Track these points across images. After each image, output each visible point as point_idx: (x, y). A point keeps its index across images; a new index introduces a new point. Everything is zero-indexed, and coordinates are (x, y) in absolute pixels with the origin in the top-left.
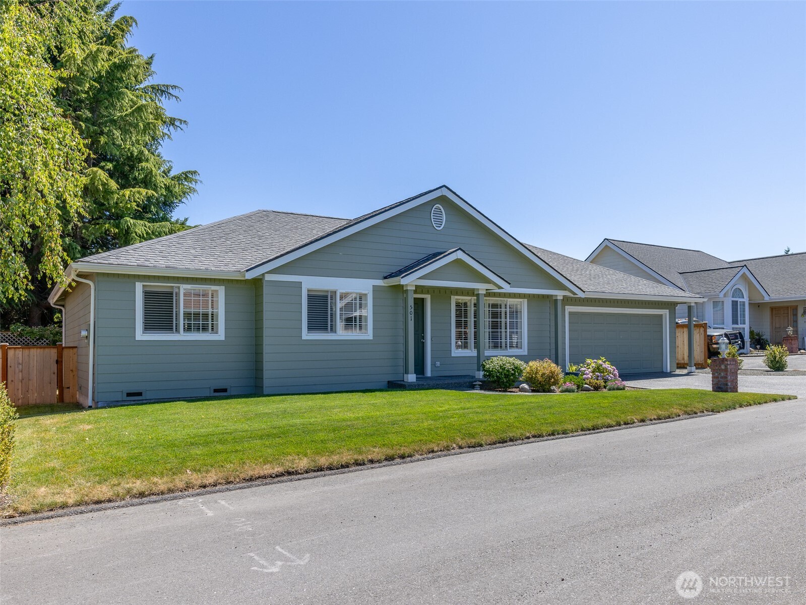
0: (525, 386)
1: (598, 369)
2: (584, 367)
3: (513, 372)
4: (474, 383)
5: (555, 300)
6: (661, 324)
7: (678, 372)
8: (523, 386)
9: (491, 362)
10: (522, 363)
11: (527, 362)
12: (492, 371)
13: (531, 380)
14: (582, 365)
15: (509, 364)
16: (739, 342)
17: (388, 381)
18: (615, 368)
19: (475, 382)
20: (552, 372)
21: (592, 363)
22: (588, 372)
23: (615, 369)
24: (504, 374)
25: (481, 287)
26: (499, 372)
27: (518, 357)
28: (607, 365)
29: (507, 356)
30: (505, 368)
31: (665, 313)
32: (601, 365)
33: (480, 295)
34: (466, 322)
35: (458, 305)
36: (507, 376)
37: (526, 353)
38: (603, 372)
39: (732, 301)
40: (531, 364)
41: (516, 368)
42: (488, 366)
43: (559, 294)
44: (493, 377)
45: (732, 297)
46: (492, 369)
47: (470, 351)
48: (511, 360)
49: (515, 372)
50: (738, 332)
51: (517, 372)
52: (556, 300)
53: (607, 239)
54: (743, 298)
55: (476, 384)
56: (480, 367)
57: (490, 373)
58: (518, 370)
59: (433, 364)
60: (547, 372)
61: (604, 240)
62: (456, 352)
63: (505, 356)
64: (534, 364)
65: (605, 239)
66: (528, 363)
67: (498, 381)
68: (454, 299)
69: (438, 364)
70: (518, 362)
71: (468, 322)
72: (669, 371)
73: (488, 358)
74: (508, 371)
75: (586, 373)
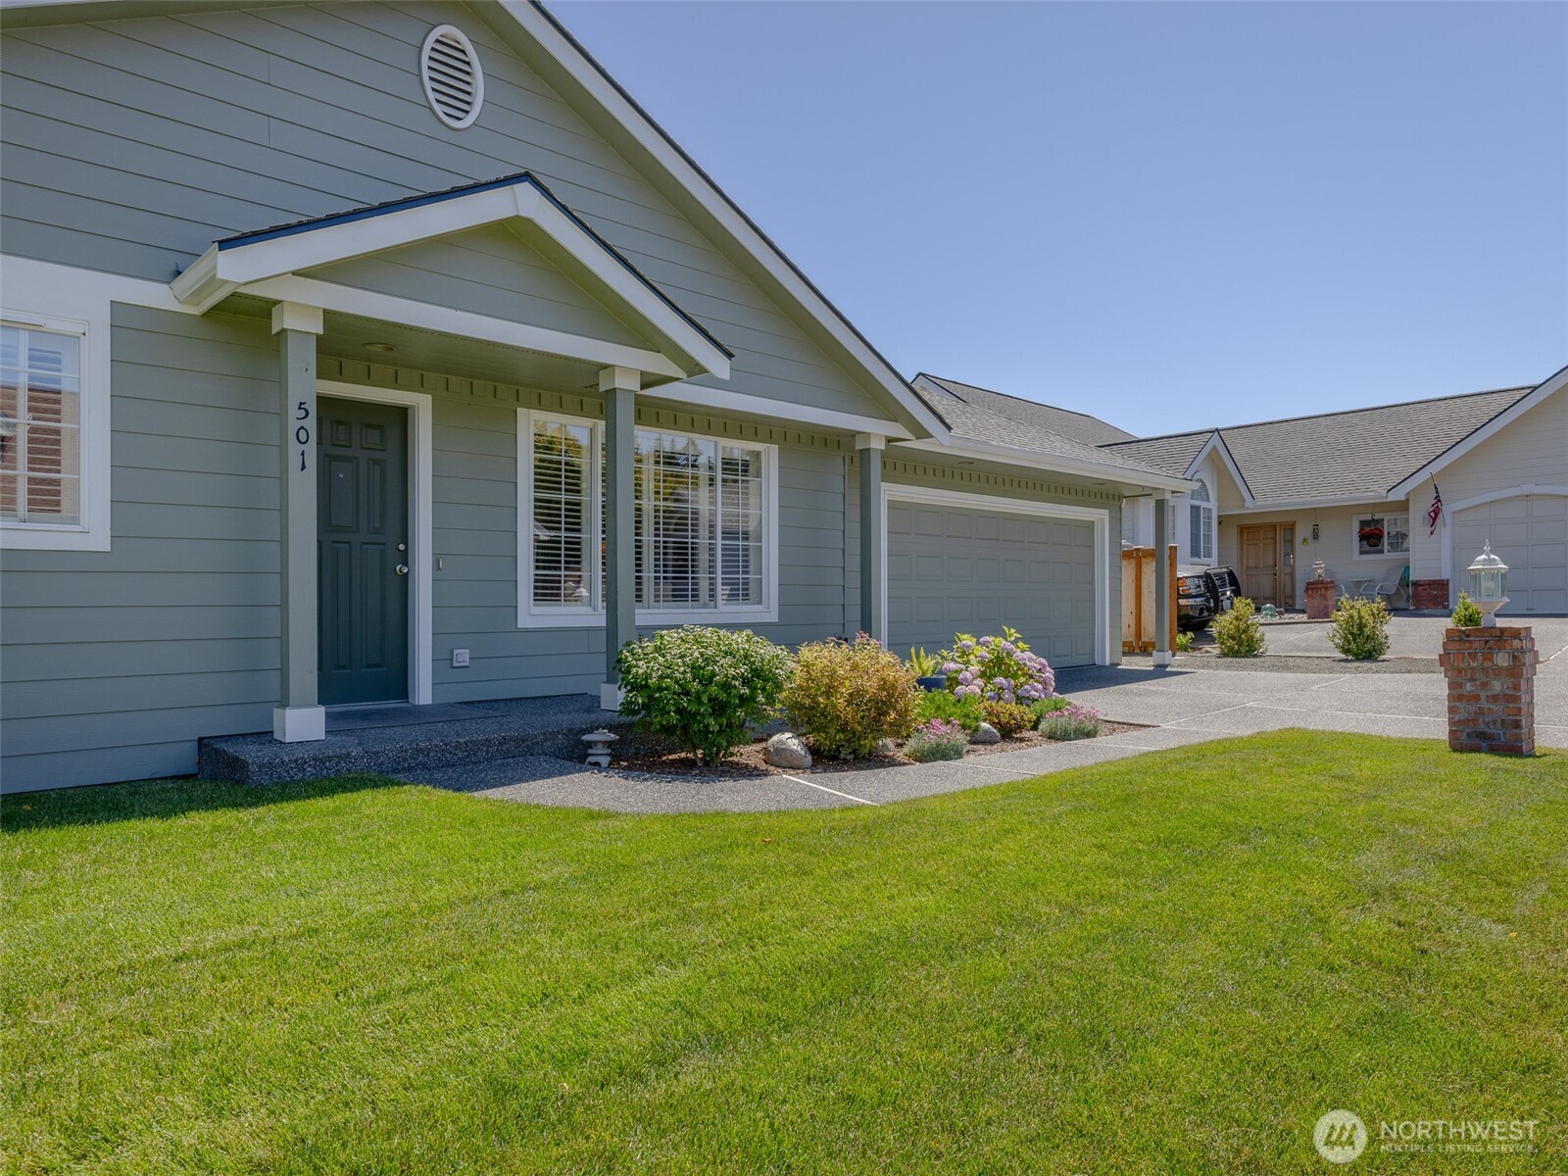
0: (789, 741)
1: (997, 665)
2: (953, 660)
3: (746, 691)
4: (586, 737)
5: (862, 451)
6: (1091, 546)
7: (1128, 663)
8: (781, 742)
9: (658, 649)
10: (781, 651)
11: (793, 648)
12: (660, 689)
13: (806, 716)
14: (945, 653)
15: (729, 660)
16: (1228, 593)
17: (200, 740)
18: (1044, 661)
19: (591, 730)
20: (884, 685)
21: (978, 649)
22: (968, 675)
23: (1044, 665)
24: (710, 700)
25: (626, 364)
26: (687, 693)
27: (759, 628)
28: (1024, 655)
29: (720, 626)
30: (713, 674)
31: (1099, 516)
32: (1009, 654)
33: (617, 391)
34: (574, 509)
35: (544, 446)
36: (719, 708)
37: (774, 617)
38: (1015, 676)
39: (1192, 507)
40: (807, 653)
41: (757, 673)
42: (641, 668)
43: (876, 431)
44: (665, 712)
45: (1192, 498)
46: (661, 677)
47: (587, 610)
48: (739, 639)
49: (753, 689)
50: (1225, 570)
51: (763, 689)
52: (865, 453)
53: (924, 375)
54: (1209, 501)
55: (596, 743)
56: (617, 669)
57: (651, 697)
58: (766, 680)
59: (443, 660)
60: (871, 686)
61: (917, 376)
62: (532, 615)
63: (712, 626)
64: (819, 655)
65: (920, 374)
66: (796, 652)
67: (685, 728)
68: (532, 423)
69: (463, 656)
70: (766, 651)
71: (584, 508)
72: (1107, 663)
73: (649, 631)
74: (726, 686)
75: (966, 679)
